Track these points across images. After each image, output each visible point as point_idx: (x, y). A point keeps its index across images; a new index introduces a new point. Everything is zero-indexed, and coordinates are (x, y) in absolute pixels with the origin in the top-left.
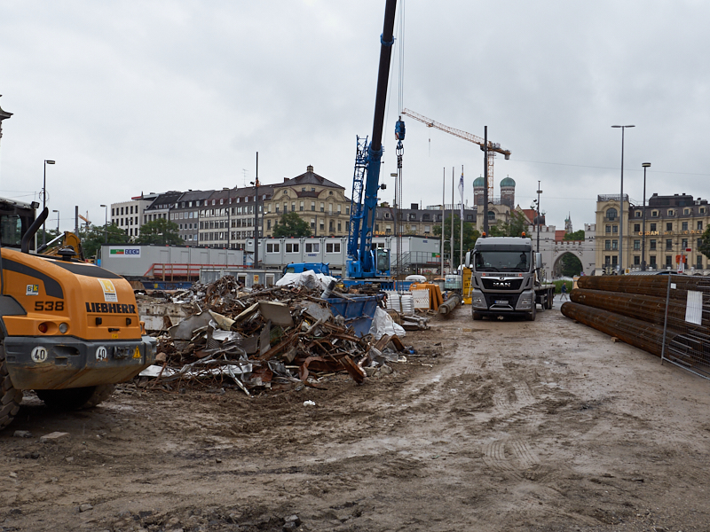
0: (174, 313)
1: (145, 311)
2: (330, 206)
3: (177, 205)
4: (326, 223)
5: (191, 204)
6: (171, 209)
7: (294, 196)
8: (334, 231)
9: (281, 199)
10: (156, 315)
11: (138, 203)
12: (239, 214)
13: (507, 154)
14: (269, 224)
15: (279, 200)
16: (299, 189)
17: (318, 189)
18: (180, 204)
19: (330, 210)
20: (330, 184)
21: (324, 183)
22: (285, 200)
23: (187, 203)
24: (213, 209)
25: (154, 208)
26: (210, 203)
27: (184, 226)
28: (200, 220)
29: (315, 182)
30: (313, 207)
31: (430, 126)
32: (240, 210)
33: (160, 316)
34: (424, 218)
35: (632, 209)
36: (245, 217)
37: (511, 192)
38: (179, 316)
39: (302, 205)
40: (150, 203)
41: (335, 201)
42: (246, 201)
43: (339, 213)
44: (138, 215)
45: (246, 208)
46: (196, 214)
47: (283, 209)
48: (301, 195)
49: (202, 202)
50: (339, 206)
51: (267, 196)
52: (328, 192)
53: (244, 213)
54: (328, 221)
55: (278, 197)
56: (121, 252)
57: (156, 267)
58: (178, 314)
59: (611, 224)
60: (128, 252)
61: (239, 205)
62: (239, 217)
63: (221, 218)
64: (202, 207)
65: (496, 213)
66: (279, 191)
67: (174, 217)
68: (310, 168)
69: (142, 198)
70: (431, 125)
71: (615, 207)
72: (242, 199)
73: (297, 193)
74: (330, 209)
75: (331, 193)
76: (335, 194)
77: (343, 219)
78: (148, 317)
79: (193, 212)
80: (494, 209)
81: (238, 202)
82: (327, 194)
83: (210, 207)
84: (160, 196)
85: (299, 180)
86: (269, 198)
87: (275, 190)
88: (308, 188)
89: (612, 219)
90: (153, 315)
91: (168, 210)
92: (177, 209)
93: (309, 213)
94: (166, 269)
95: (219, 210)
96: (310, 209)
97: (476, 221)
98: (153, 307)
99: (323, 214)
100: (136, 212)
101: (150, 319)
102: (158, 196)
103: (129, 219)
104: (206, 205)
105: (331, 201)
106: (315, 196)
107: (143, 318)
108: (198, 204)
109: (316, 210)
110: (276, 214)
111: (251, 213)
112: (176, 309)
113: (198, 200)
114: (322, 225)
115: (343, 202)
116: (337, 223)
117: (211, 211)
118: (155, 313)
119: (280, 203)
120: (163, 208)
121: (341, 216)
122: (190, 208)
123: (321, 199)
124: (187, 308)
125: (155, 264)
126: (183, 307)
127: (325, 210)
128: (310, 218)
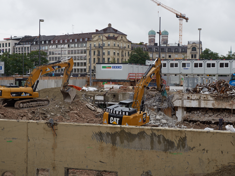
0: (206, 99)
1: (187, 98)
2: (121, 44)
3: (35, 43)
4: (120, 52)
5: (43, 42)
6: (31, 45)
7: (105, 38)
8: (123, 56)
9: (97, 40)
10: (194, 100)
11: (8, 42)
12: (72, 47)
15: (96, 41)
16: (107, 35)
17: (116, 36)
18: (36, 42)
19: (121, 46)
20: (121, 33)
21: (118, 32)
22: (99, 41)
23: (41, 42)
25: (20, 44)
26: (54, 42)
28: (49, 50)
29: (114, 31)
30: (115, 44)
32: (73, 45)
33: (196, 100)
34: (168, 50)
36: (76, 49)
37: (166, 37)
38: (209, 100)
39: (109, 43)
40: (17, 42)
41: (124, 41)
43: (125, 47)
44: (10, 48)
45: (76, 45)
46: (47, 48)
47: (98, 45)
48: (109, 38)
49: (50, 41)
50: (125, 44)
51: (88, 39)
52: (121, 37)
53: (75, 47)
54: (121, 51)
55: (95, 39)
56: (110, 67)
58: (208, 99)
60: (114, 67)
61: (72, 43)
62: (72, 49)
64: (50, 44)
65: (197, 48)
66: (95, 36)
68: (110, 25)
69: (11, 39)
70: (159, 5)
72: (73, 40)
73: (106, 37)
74: (121, 45)
75: (122, 37)
76: (123, 37)
77: (127, 50)
78: (189, 101)
79: (45, 46)
80: (196, 46)
81: (71, 41)
83: (54, 43)
84: (23, 38)
85: (105, 31)
86: (89, 40)
87: (93, 36)
88: (111, 35)
90: (192, 100)
91: (30, 45)
92: (34, 45)
93: (113, 47)
94: (135, 76)
95: (60, 45)
96: (113, 45)
97: (187, 52)
98: (192, 96)
99: (118, 48)
100: (9, 46)
101: (190, 102)
102: (22, 38)
103: (8, 49)
104: (52, 43)
105: (122, 42)
106: (115, 39)
107: (185, 101)
108: (47, 42)
109: (116, 46)
110: (94, 48)
111: (79, 47)
112: (206, 97)
113: (47, 40)
114: (118, 53)
115: (127, 42)
116: (124, 52)
117: (56, 46)
118: (193, 99)
119: (96, 42)
120: (26, 44)
121: (126, 49)
122: (43, 44)
123: (118, 41)
124: (214, 96)
125: (130, 74)
126: (211, 96)
127: (119, 46)
128: (113, 50)
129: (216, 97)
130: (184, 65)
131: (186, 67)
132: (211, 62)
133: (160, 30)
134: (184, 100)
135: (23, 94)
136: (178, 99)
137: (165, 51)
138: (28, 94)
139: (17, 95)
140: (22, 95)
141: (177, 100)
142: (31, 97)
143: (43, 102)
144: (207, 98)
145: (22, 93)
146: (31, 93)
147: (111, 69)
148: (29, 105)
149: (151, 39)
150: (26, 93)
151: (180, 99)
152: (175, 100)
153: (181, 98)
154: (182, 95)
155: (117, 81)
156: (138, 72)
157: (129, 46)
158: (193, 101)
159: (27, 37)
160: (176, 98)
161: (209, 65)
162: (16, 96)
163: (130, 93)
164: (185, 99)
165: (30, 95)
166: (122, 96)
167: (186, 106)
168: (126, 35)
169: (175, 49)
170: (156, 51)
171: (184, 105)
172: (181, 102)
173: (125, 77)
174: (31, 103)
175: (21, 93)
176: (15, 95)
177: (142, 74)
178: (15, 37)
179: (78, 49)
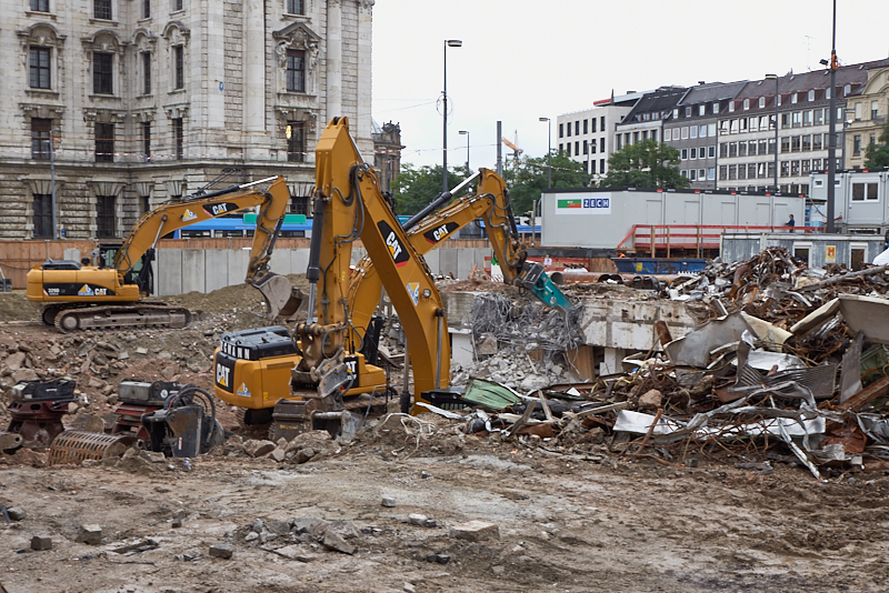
0: (673, 319)
1: (620, 314)
3: (676, 112)
5: (702, 110)
6: (665, 121)
9: (883, 92)
10: (639, 322)
11: (605, 111)
12: (796, 125)
14: (857, 143)
15: (878, 94)
18: (682, 111)
23: (696, 108)
24: (745, 117)
25: (637, 121)
26: (739, 106)
27: (689, 153)
28: (720, 139)
32: (799, 117)
33: (647, 323)
36: (809, 131)
38: (682, 325)
40: (626, 111)
42: (811, 99)
44: (605, 135)
45: (811, 113)
46: (712, 128)
47: (885, 112)
49: (724, 104)
51: (854, 87)
53: (805, 124)
55: (875, 88)
56: (577, 204)
57: (640, 231)
58: (680, 320)
60: (589, 204)
61: (796, 109)
62: (796, 132)
63: (761, 135)
64: (724, 115)
66: (876, 77)
67: (673, 136)
69: (611, 103)
72: (803, 96)
78: (625, 325)
79: (707, 124)
81: (795, 101)
83: (739, 113)
84: (646, 96)
86: (857, 91)
87: (871, 74)
90: (633, 321)
91: (660, 123)
92: (676, 121)
94: (657, 236)
95: (757, 119)
98: (634, 307)
100: (603, 130)
101: (629, 330)
102: (641, 96)
103: (590, 142)
104: (731, 110)
107: (616, 326)
108: (716, 110)
110: (871, 124)
111: (820, 124)
112: (675, 311)
113: (716, 102)
117: (742, 121)
118: (637, 318)
119: (881, 99)
120: (651, 120)
122: (702, 117)
124: (697, 310)
125: (638, 226)
126: (690, 308)
129: (702, 315)
133: (834, 52)
134: (614, 323)
135: (86, 291)
136: (597, 319)
138: (103, 291)
139: (64, 291)
140: (81, 292)
141: (594, 324)
142: (111, 298)
143: (165, 316)
144: (677, 317)
145: (82, 285)
146: (112, 288)
148: (102, 322)
150: (93, 287)
151: (603, 319)
152: (590, 323)
153: (604, 315)
158: (636, 325)
159: (664, 93)
160: (592, 315)
162: (60, 294)
164: (617, 320)
165: (109, 292)
167: (619, 345)
171: (614, 341)
172: (605, 329)
174: (112, 318)
175: (79, 286)
176: (57, 290)
178: (628, 93)
179: (807, 133)
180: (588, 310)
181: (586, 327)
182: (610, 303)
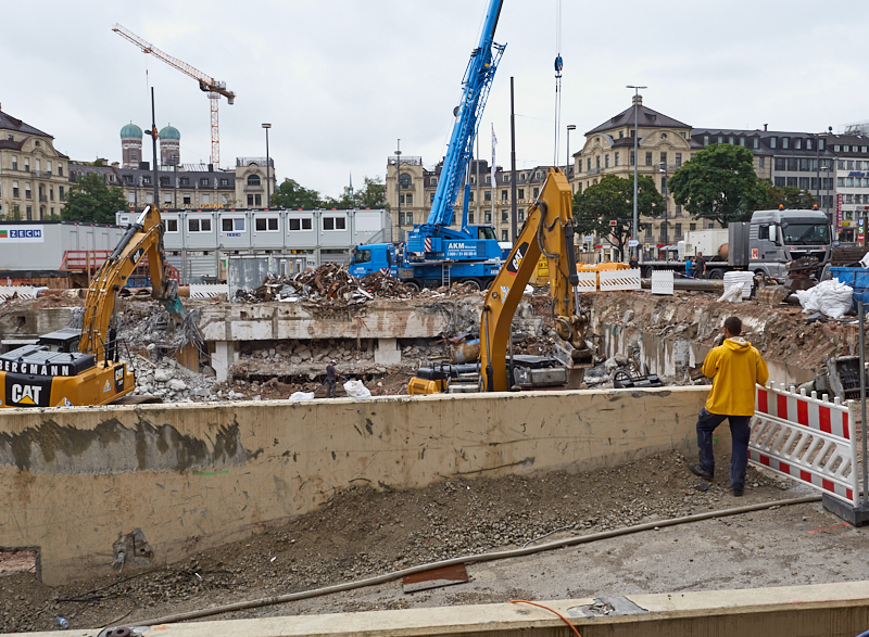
0: (290, 315)
1: (239, 315)
2: (38, 163)
4: (34, 188)
8: (46, 200)
10: (259, 320)
13: (230, 97)
17: (18, 138)
19: (38, 169)
20: (30, 131)
21: (22, 128)
29: (11, 126)
30: (15, 165)
31: (146, 51)
33: (265, 319)
34: (181, 183)
35: (427, 175)
37: (174, 147)
38: (299, 319)
41: (44, 155)
43: (50, 172)
50: (49, 164)
52: (33, 142)
54: (37, 185)
57: (70, 256)
59: (405, 193)
60: (17, 234)
65: (261, 177)
71: (409, 172)
74: (37, 167)
75: (37, 143)
76: (43, 144)
77: (56, 182)
80: (258, 171)
82: (33, 146)
88: (3, 135)
89: (405, 187)
90: (253, 319)
93: (10, 172)
94: (84, 259)
96: (11, 167)
97: (234, 188)
98: (252, 308)
99: (28, 175)
101: (248, 326)
105: (38, 156)
106: (16, 147)
107: (234, 325)
109: (19, 169)
112: (292, 309)
114: (28, 192)
115: (54, 158)
116: (48, 188)
118: (256, 317)
121: (52, 178)
123: (25, 153)
124: (311, 307)
125: (69, 252)
126: (304, 306)
127: (31, 169)
128: (11, 180)
129: (316, 311)
130: (227, 225)
131: (234, 231)
132: (300, 215)
133: (154, 126)
134: (233, 322)
136: (216, 321)
137: (171, 185)
141: (212, 324)
144: (295, 313)
147: (8, 240)
149: (128, 150)
151: (221, 320)
152: (208, 323)
153: (222, 316)
154: (227, 308)
155: (29, 275)
156: (94, 245)
157: (60, 169)
158: (255, 322)
160: (209, 317)
161: (294, 225)
163: (72, 309)
164: (236, 319)
166: (46, 319)
167: (239, 338)
168: (52, 138)
169: (202, 179)
170: (145, 185)
171: (233, 335)
172: (224, 327)
173: (55, 263)
177: (106, 252)
180: (205, 314)
181: (203, 327)
182: (230, 308)
